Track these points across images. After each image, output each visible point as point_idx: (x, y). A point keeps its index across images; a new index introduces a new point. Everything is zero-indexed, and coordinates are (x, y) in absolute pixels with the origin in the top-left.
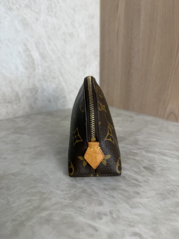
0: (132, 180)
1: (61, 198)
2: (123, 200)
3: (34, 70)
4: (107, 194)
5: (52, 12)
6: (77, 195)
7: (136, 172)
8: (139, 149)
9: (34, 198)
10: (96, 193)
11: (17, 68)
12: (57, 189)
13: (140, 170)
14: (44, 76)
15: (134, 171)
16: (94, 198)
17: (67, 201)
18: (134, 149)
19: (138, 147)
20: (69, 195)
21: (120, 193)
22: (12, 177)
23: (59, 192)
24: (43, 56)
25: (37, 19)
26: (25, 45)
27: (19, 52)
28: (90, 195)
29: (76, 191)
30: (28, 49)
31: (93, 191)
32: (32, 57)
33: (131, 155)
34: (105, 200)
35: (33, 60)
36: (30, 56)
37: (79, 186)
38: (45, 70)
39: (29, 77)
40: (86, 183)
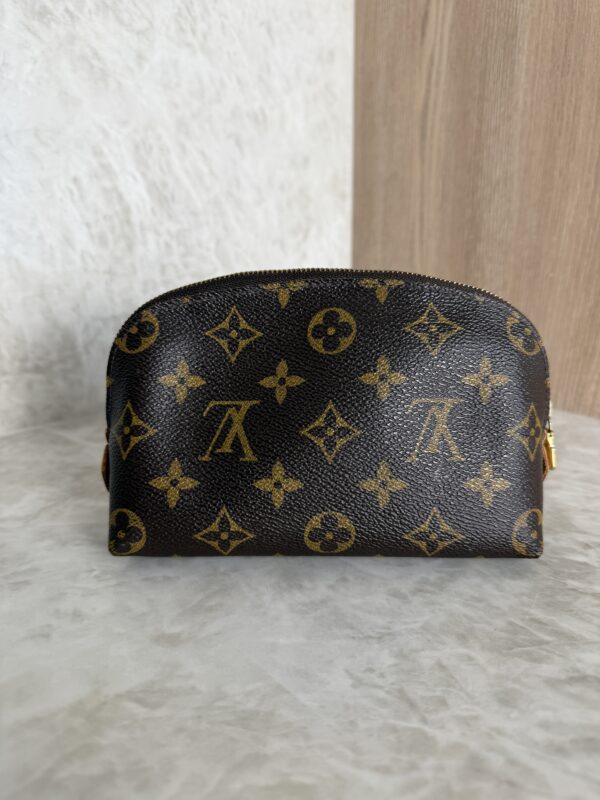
3: (130, 247)
5: (194, 32)
6: (456, 788)
10: (529, 772)
11: (68, 241)
12: (359, 765)
14: (163, 269)
18: (573, 551)
24: (162, 197)
25: (140, 58)
26: (98, 153)
27: (75, 180)
29: (441, 768)
30: (107, 169)
32: (121, 198)
33: (572, 576)
35: (127, 210)
36: (115, 194)
37: (442, 737)
38: (168, 246)
39: (110, 272)
40: (466, 722)
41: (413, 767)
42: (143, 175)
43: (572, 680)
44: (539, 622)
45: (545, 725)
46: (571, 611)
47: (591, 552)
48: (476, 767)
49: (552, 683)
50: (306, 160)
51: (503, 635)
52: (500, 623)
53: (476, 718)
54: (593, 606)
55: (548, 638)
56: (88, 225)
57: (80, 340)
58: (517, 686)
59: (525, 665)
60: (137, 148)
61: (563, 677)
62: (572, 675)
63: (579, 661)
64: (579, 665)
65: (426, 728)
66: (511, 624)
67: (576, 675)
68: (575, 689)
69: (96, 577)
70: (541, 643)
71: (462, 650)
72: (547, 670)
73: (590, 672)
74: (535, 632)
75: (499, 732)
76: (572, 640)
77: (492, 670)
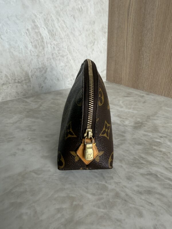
0: (165, 180)
1: (94, 206)
2: (165, 209)
3: (43, 48)
4: (143, 200)
6: (111, 200)
7: (166, 168)
8: (161, 137)
9: (64, 206)
10: (131, 198)
11: (26, 47)
12: (87, 192)
13: (171, 165)
14: (53, 54)
15: (164, 166)
16: (131, 205)
17: (102, 210)
18: (157, 138)
19: (160, 135)
20: (102, 201)
21: (158, 199)
22: (35, 176)
23: (90, 197)
24: (52, 34)
27: (28, 30)
28: (125, 200)
29: (108, 195)
30: (36, 26)
31: (127, 195)
32: (41, 35)
33: (155, 145)
34: (143, 208)
35: (42, 38)
36: (39, 34)
37: (110, 187)
38: (54, 48)
39: (38, 56)
40: (117, 183)
41: (101, 194)
42: (47, 28)
43: (148, 174)
44: (143, 158)
45: (138, 186)
46: (152, 155)
47: (162, 139)
48: (117, 195)
49: (142, 175)
50: (94, 22)
51: (132, 161)
52: (132, 157)
53: (120, 182)
54: (159, 154)
55: (144, 162)
56: (31, 42)
57: (30, 74)
58: (133, 175)
59: (136, 169)
60: (45, 20)
61: (146, 173)
62: (148, 173)
63: (151, 169)
64: (151, 170)
65: (106, 184)
66: (135, 158)
67: (149, 173)
68: (148, 177)
69: (29, 140)
70: (142, 163)
71: (120, 164)
72: (142, 171)
73: (154, 172)
74: (141, 160)
75: (125, 187)
76: (151, 163)
77: (127, 170)
